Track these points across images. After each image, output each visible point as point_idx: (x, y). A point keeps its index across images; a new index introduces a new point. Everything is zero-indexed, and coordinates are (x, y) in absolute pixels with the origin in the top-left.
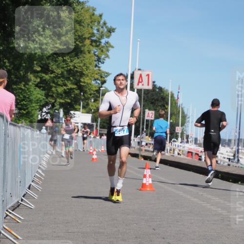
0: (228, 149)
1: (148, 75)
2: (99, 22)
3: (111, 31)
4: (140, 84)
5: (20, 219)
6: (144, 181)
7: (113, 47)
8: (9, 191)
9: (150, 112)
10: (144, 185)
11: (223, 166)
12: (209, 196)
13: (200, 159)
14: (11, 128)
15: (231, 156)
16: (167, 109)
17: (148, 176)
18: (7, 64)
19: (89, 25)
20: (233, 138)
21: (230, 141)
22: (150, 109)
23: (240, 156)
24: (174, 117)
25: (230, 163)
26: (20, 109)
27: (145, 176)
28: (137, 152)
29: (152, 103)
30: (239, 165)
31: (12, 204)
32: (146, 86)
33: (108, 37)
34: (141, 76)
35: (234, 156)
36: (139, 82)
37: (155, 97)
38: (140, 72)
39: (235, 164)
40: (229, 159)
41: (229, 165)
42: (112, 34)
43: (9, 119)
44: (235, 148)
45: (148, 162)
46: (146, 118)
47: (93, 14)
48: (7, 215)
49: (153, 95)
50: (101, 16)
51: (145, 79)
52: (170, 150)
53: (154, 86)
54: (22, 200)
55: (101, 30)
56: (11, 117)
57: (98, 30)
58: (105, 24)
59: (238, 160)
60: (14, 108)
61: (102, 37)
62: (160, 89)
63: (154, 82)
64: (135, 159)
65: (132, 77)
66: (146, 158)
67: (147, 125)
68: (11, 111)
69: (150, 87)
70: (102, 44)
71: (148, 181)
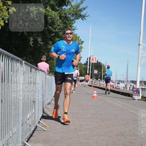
0: (123, 84)
1: (95, 58)
2: (78, 39)
3: (82, 42)
4: (93, 61)
5: (50, 108)
6: (94, 95)
7: (83, 48)
8: (47, 98)
9: (96, 71)
10: (94, 97)
11: (121, 90)
12: (117, 101)
13: (113, 88)
14: (48, 76)
15: (124, 86)
16: (102, 70)
17: (95, 93)
18: (46, 54)
19: (75, 40)
20: (125, 80)
21: (124, 81)
22: (96, 70)
23: (127, 86)
24: (104, 73)
25: (124, 89)
26: (50, 69)
27: (94, 93)
28: (91, 85)
29: (97, 68)
30: (127, 90)
31: (48, 103)
32: (95, 62)
33: (81, 44)
34: (93, 58)
35: (125, 86)
36: (92, 60)
37: (98, 66)
38: (93, 57)
39: (125, 89)
40: (124, 88)
41: (124, 90)
42: (83, 43)
43: (47, 73)
44: (126, 84)
45: (95, 88)
46: (95, 73)
47: (76, 36)
48: (46, 106)
49: (97, 65)
50: (79, 37)
51: (94, 59)
52: (103, 84)
53: (98, 62)
54: (51, 101)
55: (79, 42)
56: (47, 72)
57: (78, 42)
58: (80, 40)
59: (127, 88)
60: (48, 69)
61: (79, 44)
62: (100, 63)
63: (97, 60)
64: (90, 87)
65: (90, 59)
66: (94, 87)
67: (95, 75)
68: (47, 70)
69: (96, 62)
70: (80, 47)
71: (95, 95)
